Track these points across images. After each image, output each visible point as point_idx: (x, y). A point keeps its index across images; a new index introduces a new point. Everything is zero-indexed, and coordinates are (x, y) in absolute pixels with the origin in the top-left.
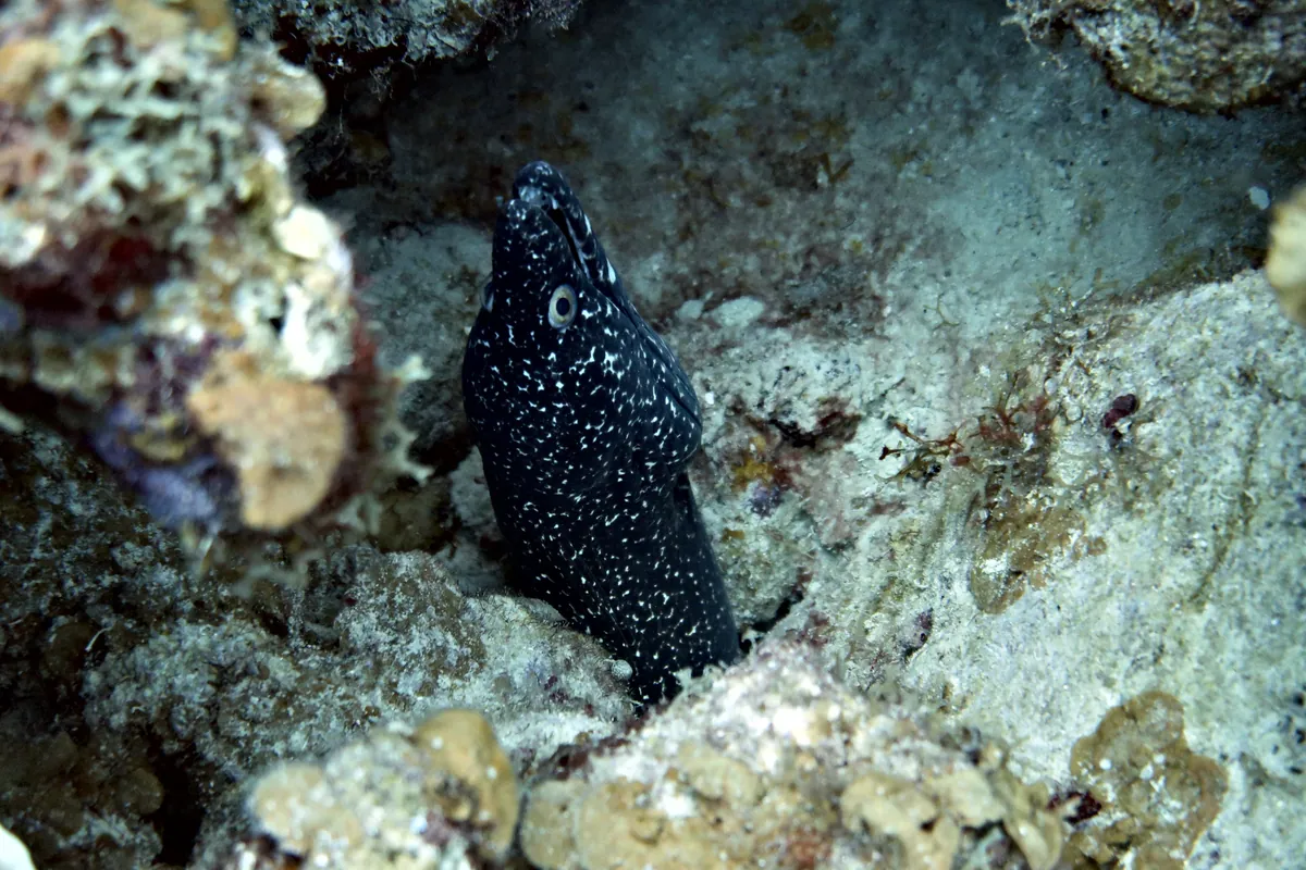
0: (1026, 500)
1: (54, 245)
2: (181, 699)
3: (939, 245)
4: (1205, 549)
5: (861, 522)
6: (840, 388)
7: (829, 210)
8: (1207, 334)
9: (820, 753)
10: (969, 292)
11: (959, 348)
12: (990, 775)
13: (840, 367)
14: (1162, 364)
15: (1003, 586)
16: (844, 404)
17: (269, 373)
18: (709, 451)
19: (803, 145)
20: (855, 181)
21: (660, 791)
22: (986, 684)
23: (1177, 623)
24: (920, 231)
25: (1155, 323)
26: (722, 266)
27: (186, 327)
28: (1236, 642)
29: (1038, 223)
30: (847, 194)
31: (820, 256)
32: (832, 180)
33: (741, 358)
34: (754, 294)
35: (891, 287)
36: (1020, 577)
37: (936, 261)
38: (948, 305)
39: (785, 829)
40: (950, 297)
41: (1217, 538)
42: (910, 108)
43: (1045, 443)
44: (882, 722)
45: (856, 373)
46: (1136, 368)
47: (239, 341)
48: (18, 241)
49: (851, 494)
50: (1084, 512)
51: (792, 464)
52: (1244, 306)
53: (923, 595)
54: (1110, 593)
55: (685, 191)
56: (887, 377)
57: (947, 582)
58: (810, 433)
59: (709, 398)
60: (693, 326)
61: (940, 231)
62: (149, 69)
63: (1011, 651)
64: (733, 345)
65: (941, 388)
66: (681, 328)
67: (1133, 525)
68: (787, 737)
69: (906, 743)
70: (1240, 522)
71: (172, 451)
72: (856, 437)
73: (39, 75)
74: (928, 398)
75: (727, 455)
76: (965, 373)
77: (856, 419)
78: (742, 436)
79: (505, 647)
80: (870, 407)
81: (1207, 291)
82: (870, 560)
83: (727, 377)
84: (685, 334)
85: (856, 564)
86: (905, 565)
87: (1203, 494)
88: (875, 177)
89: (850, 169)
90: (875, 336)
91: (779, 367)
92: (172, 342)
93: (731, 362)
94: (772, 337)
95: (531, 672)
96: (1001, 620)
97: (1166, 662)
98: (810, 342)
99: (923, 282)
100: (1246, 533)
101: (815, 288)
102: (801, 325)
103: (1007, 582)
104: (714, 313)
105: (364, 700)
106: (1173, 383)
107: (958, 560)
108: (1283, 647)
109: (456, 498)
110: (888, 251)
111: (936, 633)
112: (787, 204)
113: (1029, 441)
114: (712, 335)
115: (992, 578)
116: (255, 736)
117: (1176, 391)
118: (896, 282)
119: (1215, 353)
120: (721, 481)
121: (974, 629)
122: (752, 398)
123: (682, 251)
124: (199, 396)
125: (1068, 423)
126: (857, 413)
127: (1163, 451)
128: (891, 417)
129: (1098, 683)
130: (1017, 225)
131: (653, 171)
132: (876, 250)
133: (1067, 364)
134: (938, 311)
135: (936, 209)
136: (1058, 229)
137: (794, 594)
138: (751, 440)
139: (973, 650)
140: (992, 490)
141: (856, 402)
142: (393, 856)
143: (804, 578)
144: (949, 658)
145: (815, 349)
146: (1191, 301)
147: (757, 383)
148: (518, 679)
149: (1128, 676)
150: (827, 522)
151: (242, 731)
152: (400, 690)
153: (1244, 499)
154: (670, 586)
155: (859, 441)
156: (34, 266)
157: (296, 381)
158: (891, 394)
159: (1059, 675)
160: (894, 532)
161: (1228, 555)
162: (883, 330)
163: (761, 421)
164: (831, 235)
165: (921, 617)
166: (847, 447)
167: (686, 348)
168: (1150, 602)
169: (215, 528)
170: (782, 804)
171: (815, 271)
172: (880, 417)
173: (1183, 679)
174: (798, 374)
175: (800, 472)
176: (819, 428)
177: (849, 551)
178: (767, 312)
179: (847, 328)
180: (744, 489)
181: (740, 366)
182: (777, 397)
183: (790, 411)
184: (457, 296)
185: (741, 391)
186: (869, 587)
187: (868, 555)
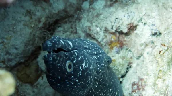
5: (143, 50)
6: (131, 20)
13: (130, 14)
16: (133, 24)
18: (102, 43)
33: (104, 18)
45: (134, 14)
49: (139, 43)
51: (123, 40)
56: (142, 13)
58: (126, 32)
59: (98, 29)
64: (101, 14)
65: (156, 13)
72: (137, 29)
75: (107, 43)
76: (162, 8)
77: (136, 26)
78: (109, 37)
80: (139, 21)
82: (150, 61)
83: (102, 23)
84: (87, 13)
90: (135, 3)
91: (115, 18)
93: (102, 19)
94: (110, 10)
98: (120, 10)
109: (40, 66)
114: (94, 12)
120: (107, 49)
122: (109, 27)
126: (136, 24)
128: (145, 23)
137: (129, 67)
138: (112, 38)
141: (136, 22)
143: (130, 63)
145: (122, 11)
147: (110, 24)
150: (134, 51)
158: (143, 17)
162: (137, 1)
163: (113, 32)
166: (135, 32)
167: (89, 17)
174: (120, 19)
175: (125, 41)
176: (129, 31)
177: (142, 57)
178: (106, 3)
179: (128, 3)
180: (113, 49)
181: (104, 20)
182: (116, 26)
183: (120, 28)
184: (27, 18)
185: (106, 26)
186: (153, 70)
187: (149, 59)
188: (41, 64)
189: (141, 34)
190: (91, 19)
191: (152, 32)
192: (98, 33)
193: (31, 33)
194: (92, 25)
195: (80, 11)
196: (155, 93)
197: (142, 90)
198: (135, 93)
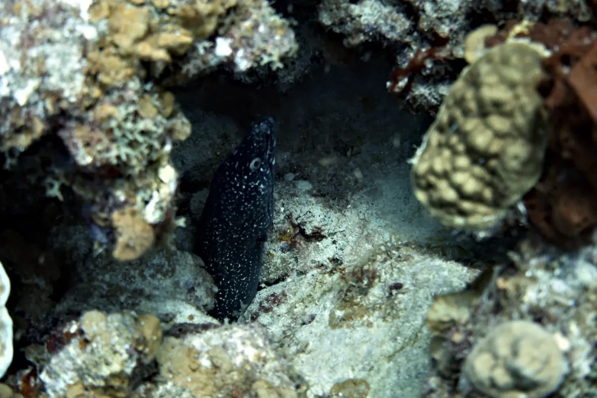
0: (357, 298)
1: (93, 164)
2: (77, 249)
3: (374, 194)
4: (400, 343)
5: (311, 268)
6: (323, 225)
8: (431, 277)
9: (254, 365)
10: (376, 213)
11: (365, 229)
12: (299, 394)
13: (326, 219)
14: (415, 279)
15: (338, 321)
17: (138, 217)
18: (275, 226)
19: (348, 140)
20: (358, 159)
21: (203, 356)
22: (319, 350)
23: (380, 362)
24: (370, 186)
25: (418, 265)
26: (306, 166)
27: (121, 195)
28: (394, 377)
29: (407, 201)
30: (354, 162)
31: (337, 179)
32: (352, 155)
33: (298, 202)
34: (311, 182)
35: (354, 200)
36: (344, 322)
37: (371, 198)
38: (368, 214)
39: (233, 384)
40: (370, 212)
41: (404, 342)
42: (385, 144)
43: (370, 285)
44: (276, 364)
45: (330, 222)
46: (407, 276)
47: (134, 204)
48: (84, 158)
49: (312, 258)
50: (371, 312)
51: (298, 241)
52: (446, 273)
53: (317, 306)
54: (367, 342)
55: (305, 137)
56: (339, 228)
57: (325, 308)
58: (308, 235)
59: (282, 209)
61: (376, 189)
62: (141, 125)
63: (331, 343)
64: (297, 196)
65: (354, 239)
66: (284, 182)
67: (383, 324)
68: (247, 356)
69: (280, 374)
70: (412, 342)
71: (102, 224)
72: (322, 241)
73: (110, 117)
74: (348, 240)
75: (279, 230)
76: (363, 238)
77: (323, 237)
78: (287, 226)
79: (182, 271)
80: (330, 234)
81: (438, 262)
82: (308, 283)
83: (291, 206)
84: (284, 185)
85: (303, 282)
86: (316, 293)
87: (406, 326)
88: (365, 162)
89: (358, 155)
90: (341, 212)
91: (307, 210)
92: (115, 197)
93: (294, 202)
94: (310, 199)
95: (186, 284)
96: (333, 332)
97: (372, 372)
98: (321, 206)
99: (364, 203)
100: (412, 346)
101: (330, 189)
102: (320, 199)
103: (340, 321)
104: (296, 182)
105: (132, 272)
106: (415, 286)
107: (331, 304)
108: (406, 386)
109: (192, 202)
110: (358, 187)
111: (314, 323)
112: (335, 156)
113: (366, 282)
114: (292, 189)
115: (337, 317)
116: (95, 271)
117: (414, 290)
118: (356, 199)
119: (430, 284)
120: (274, 237)
121: (325, 330)
122: (295, 216)
123: (296, 155)
124: (115, 215)
125: (380, 281)
126: (325, 235)
127: (402, 306)
128: (335, 241)
129: (350, 368)
130: (400, 199)
131: (299, 126)
132: (354, 185)
133: (388, 262)
134: (364, 214)
135: (378, 182)
137: (282, 279)
138: (289, 228)
139: (321, 337)
140: (349, 290)
141: (326, 232)
142: (115, 352)
143: (286, 275)
144: (313, 335)
145: (321, 210)
146: (432, 264)
147: (299, 212)
148: (181, 284)
149: (360, 371)
150: (301, 263)
151: (92, 267)
152: (145, 273)
153: (417, 336)
154: (242, 263)
155: (322, 243)
156: (86, 167)
157: (144, 221)
158: (338, 233)
159: (341, 359)
160: (319, 279)
161: (404, 350)
162: (345, 212)
163: (295, 224)
164: (343, 173)
165: (312, 316)
166: (318, 243)
167: (282, 190)
168: (377, 352)
169: (105, 247)
170: (235, 376)
171: (333, 182)
172: (332, 238)
173: (374, 381)
174: (312, 215)
175: (300, 244)
176: (312, 234)
177: (304, 276)
178: (312, 189)
179: (334, 207)
180: (280, 242)
181: (296, 204)
182: (303, 219)
183: (305, 225)
184: (219, 141)
185: (293, 212)
186: (303, 292)
187: (309, 280)
188: (193, 201)
189: (322, 250)
190: (283, 194)
191: (334, 256)
192: (278, 212)
193: (210, 159)
194: (280, 200)
195: (279, 177)
196: (286, 313)
197: (276, 304)
198: (267, 303)
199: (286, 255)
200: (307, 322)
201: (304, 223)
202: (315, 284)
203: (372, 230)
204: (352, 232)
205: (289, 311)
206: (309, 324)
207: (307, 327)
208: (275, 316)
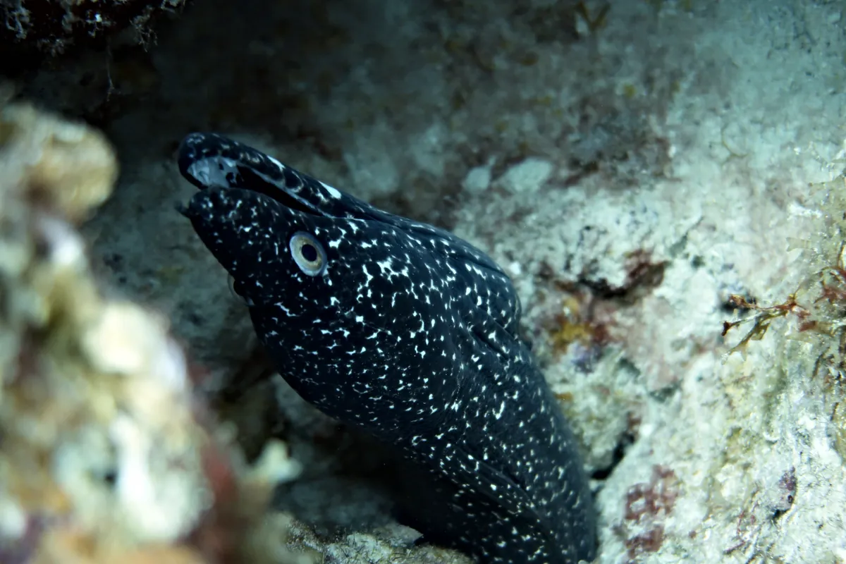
3: (713, 78)
5: (684, 364)
6: (643, 238)
7: (595, 57)
10: (752, 121)
11: (752, 179)
13: (640, 217)
16: (650, 253)
17: (113, 547)
18: (524, 320)
20: (616, 25)
24: (691, 67)
26: (499, 129)
29: (807, 41)
30: (609, 40)
31: (595, 106)
32: (593, 26)
33: (540, 224)
34: (539, 155)
35: (672, 127)
37: (713, 95)
38: (733, 137)
40: (734, 128)
45: (655, 220)
49: (669, 337)
51: (606, 318)
53: (775, 446)
55: (450, 60)
56: (685, 218)
57: (805, 438)
58: (621, 288)
59: (515, 269)
60: (485, 197)
61: (711, 64)
64: (529, 212)
65: (742, 221)
66: (473, 201)
72: (665, 281)
74: (730, 233)
75: (543, 323)
76: (764, 203)
77: (660, 268)
78: (555, 301)
80: (675, 250)
82: (703, 405)
83: (529, 245)
84: (478, 207)
85: (689, 410)
86: (746, 415)
88: (635, 19)
89: (609, 15)
91: (579, 227)
93: (530, 230)
94: (566, 198)
98: (605, 197)
99: (704, 117)
101: (597, 141)
102: (591, 180)
104: (502, 181)
107: (812, 415)
110: (662, 91)
111: (802, 494)
112: (552, 57)
114: (505, 204)
118: (677, 122)
120: (542, 348)
122: (557, 263)
123: (457, 121)
126: (662, 259)
128: (696, 257)
130: (786, 46)
131: (414, 46)
132: (650, 91)
134: (723, 144)
135: (702, 43)
136: (828, 44)
137: (628, 438)
138: (564, 304)
141: (660, 249)
143: (633, 422)
144: (831, 528)
145: (612, 204)
147: (561, 247)
150: (649, 369)
155: (668, 285)
158: (693, 234)
160: (724, 375)
162: (672, 171)
163: (570, 283)
164: (601, 83)
166: (658, 292)
167: (482, 221)
171: (593, 121)
172: (687, 256)
174: (599, 233)
175: (615, 324)
176: (630, 281)
177: (677, 395)
178: (555, 171)
179: (637, 176)
180: (565, 352)
181: (540, 232)
182: (583, 258)
183: (597, 269)
185: (546, 257)
186: (711, 436)
187: (699, 399)
189: (680, 301)
190: (490, 229)
191: (720, 296)
194: (493, 250)
195: (453, 197)
196: (707, 517)
197: (662, 511)
198: (637, 523)
199: (600, 372)
200: (785, 504)
201: (592, 266)
202: (726, 395)
203: (771, 167)
204: (725, 210)
205: (711, 507)
206: (794, 506)
207: (795, 518)
208: (686, 544)
